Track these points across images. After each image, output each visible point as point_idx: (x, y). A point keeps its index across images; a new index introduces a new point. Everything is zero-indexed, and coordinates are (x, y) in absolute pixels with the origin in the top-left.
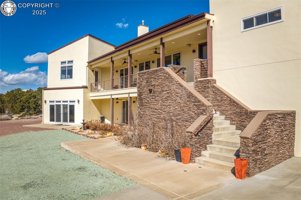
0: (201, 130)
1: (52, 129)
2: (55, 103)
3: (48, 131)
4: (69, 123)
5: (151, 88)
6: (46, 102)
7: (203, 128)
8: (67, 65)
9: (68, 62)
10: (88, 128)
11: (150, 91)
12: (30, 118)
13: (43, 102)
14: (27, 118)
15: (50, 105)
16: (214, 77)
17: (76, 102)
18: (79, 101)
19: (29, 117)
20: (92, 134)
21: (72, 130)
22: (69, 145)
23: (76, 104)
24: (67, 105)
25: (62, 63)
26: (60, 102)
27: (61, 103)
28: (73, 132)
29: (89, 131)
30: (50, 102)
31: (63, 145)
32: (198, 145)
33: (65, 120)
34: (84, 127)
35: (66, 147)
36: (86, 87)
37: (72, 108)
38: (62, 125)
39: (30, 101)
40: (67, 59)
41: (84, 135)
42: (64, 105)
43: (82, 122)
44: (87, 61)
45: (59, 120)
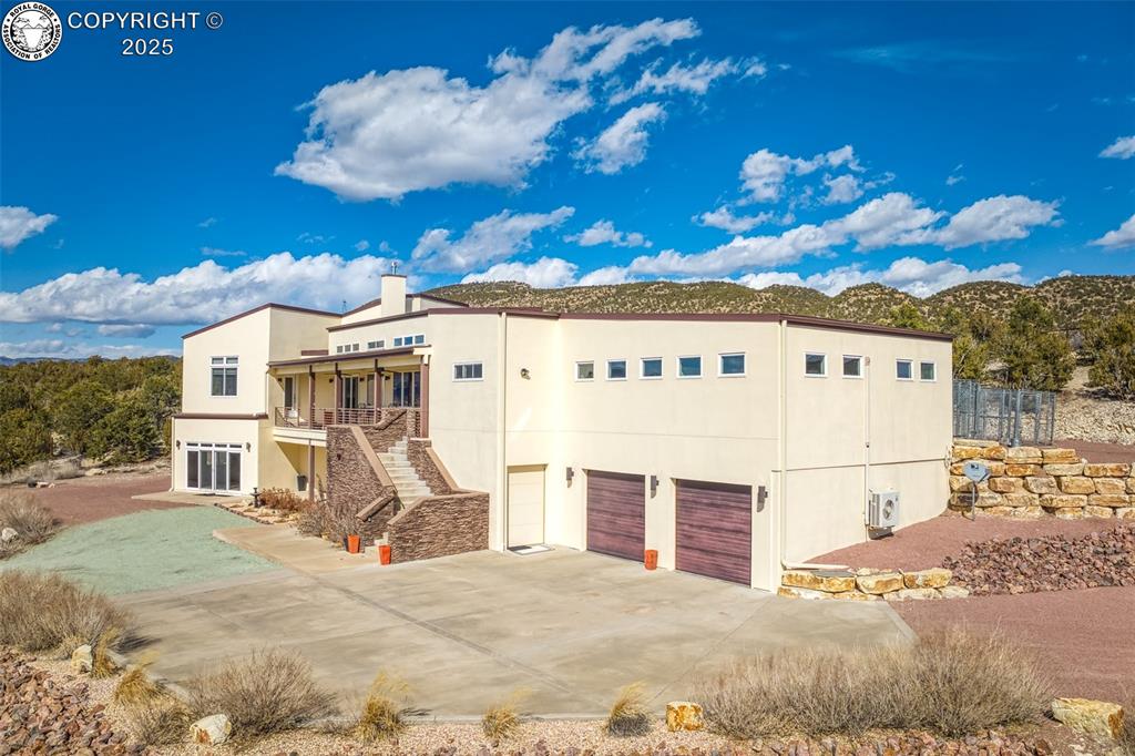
0: (374, 514)
1: (194, 505)
2: (199, 449)
3: (186, 509)
4: (228, 492)
5: (340, 452)
6: (178, 444)
7: (376, 513)
8: (224, 365)
9: (228, 359)
10: (264, 503)
11: (339, 456)
12: (132, 471)
13: (174, 444)
14: (125, 472)
15: (189, 452)
16: (431, 438)
17: (244, 446)
18: (249, 446)
19: (128, 468)
20: (267, 515)
21: (235, 507)
22: (225, 534)
23: (243, 452)
24: (225, 453)
25: (215, 360)
26: (211, 445)
27: (213, 449)
28: (235, 512)
29: (263, 510)
30: (189, 444)
31: (215, 533)
32: (369, 533)
33: (221, 484)
34: (256, 501)
35: (221, 537)
36: (265, 417)
37: (235, 459)
38: (214, 495)
39: (130, 423)
40: (225, 354)
41: (252, 518)
42: (218, 453)
43: (253, 491)
44: (267, 362)
45: (206, 483)
